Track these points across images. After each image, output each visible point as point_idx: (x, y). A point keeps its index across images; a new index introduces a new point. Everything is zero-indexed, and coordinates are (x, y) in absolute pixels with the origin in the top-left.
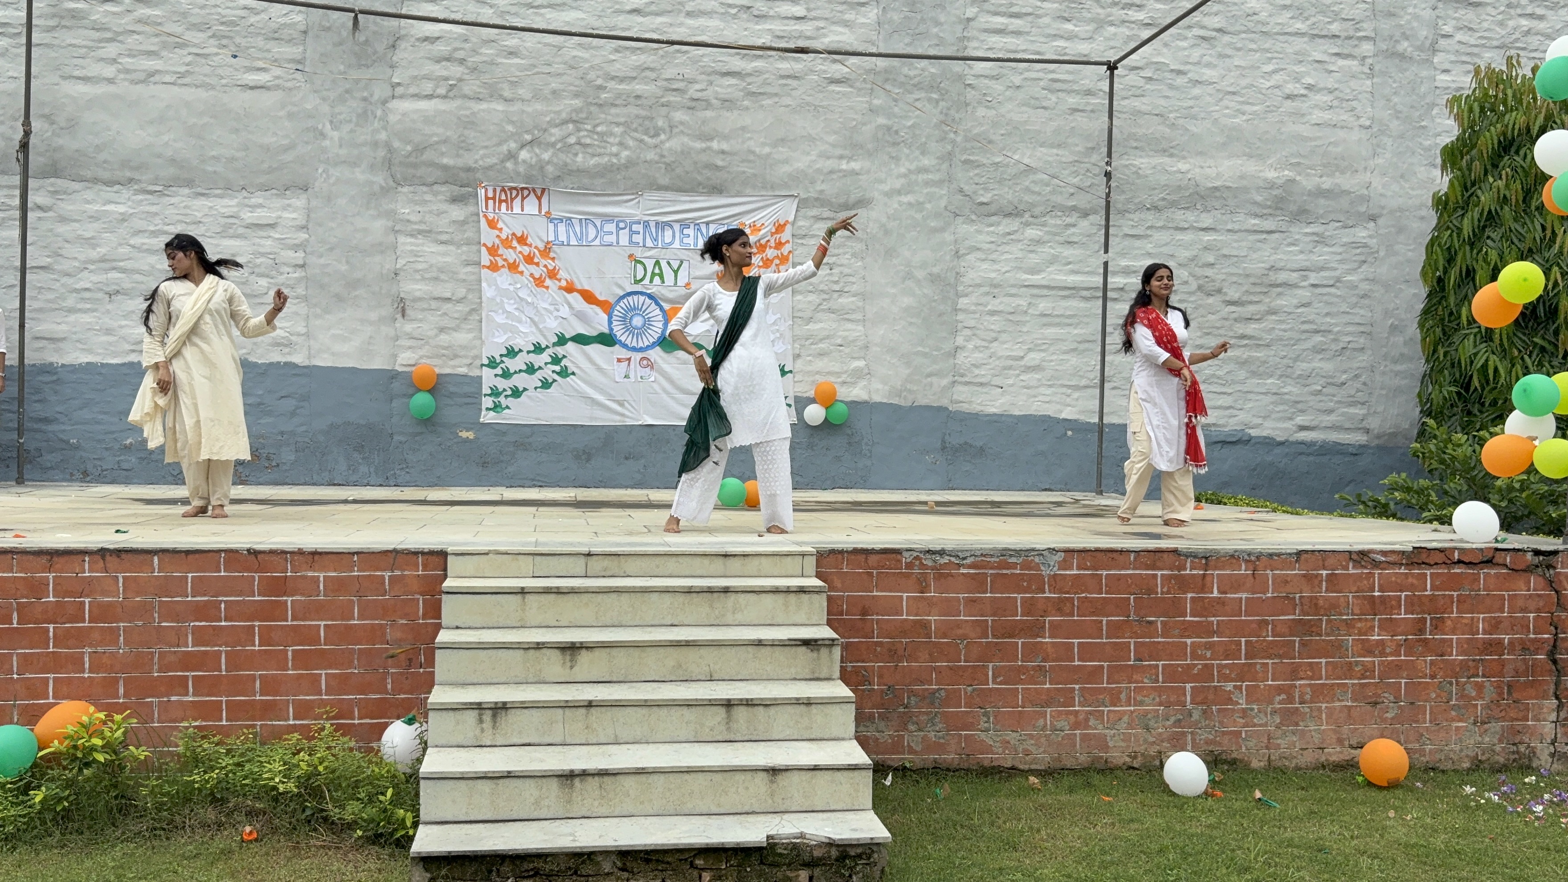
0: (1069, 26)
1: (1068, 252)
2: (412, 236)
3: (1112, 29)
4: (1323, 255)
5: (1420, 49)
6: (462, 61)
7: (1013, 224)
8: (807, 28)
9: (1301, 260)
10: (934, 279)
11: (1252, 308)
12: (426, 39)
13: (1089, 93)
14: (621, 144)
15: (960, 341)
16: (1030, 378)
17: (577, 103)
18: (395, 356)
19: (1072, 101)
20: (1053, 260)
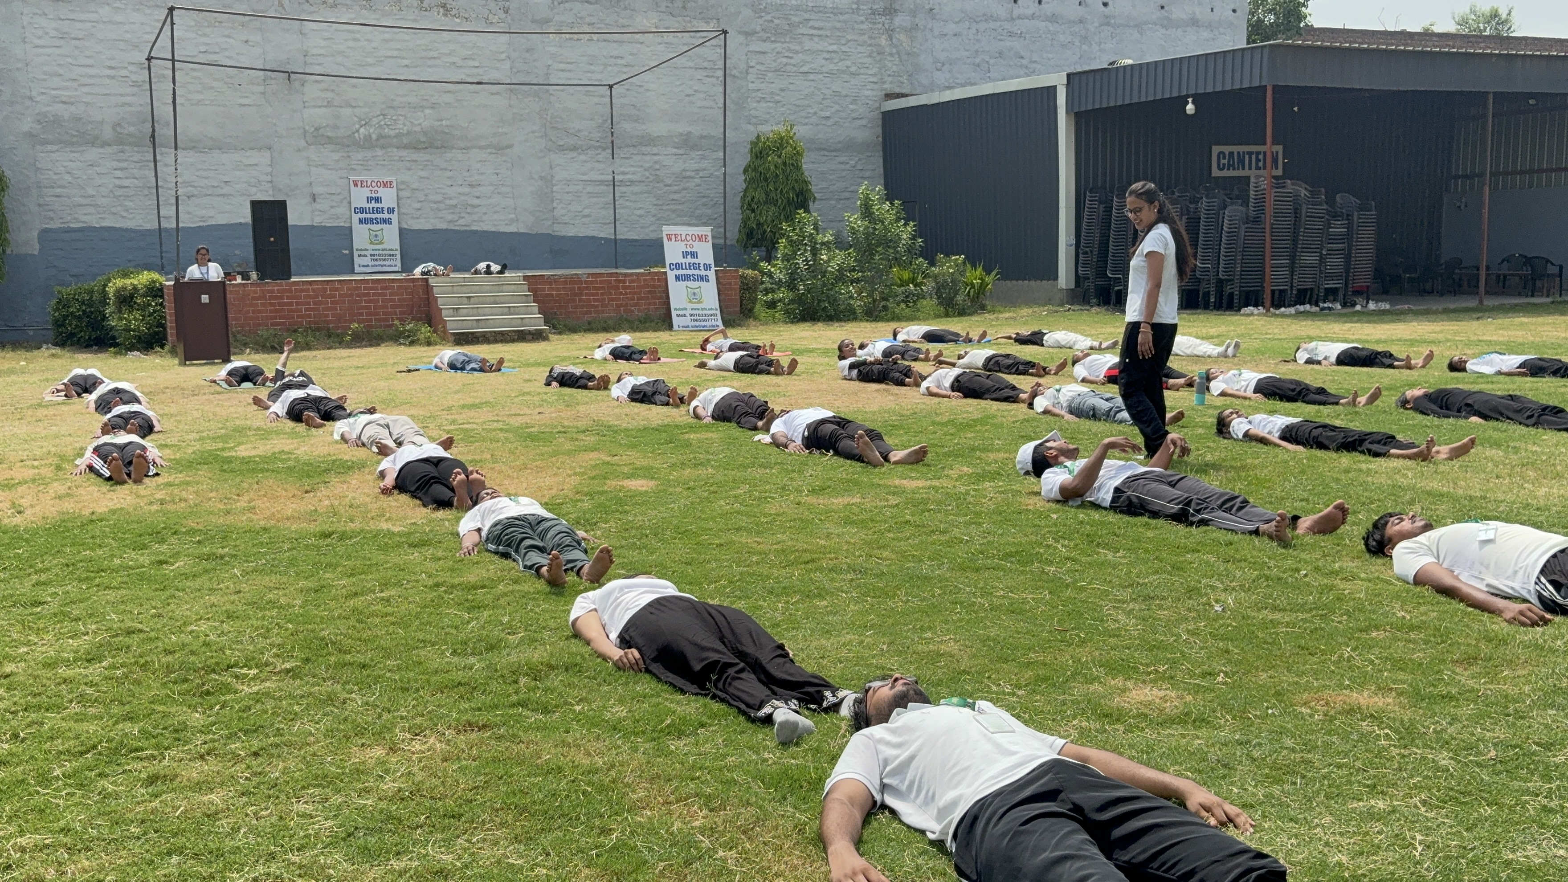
0: (592, 67)
1: (598, 165)
2: (316, 166)
3: (610, 68)
4: (705, 164)
5: (741, 73)
6: (333, 91)
7: (574, 154)
8: (480, 71)
9: (695, 166)
10: (541, 178)
11: (676, 188)
12: (316, 81)
13: (602, 96)
14: (404, 125)
15: (555, 205)
16: (585, 220)
17: (384, 106)
18: (313, 220)
19: (596, 100)
20: (592, 169)
